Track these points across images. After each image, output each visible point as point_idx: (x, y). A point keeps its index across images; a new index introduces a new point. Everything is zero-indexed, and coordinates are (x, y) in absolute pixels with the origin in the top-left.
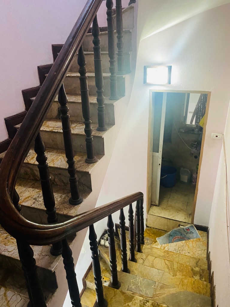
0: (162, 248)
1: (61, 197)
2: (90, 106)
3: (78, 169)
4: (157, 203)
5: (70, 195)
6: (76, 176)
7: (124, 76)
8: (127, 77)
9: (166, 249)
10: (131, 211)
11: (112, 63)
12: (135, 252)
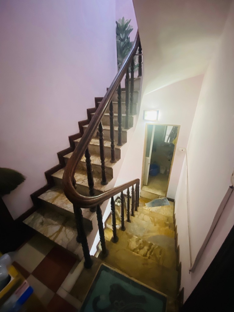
0: (149, 209)
1: (97, 180)
2: (114, 131)
3: (106, 166)
4: (147, 184)
5: (101, 179)
6: (105, 170)
7: (133, 116)
8: (134, 117)
9: (151, 210)
10: (133, 189)
11: (127, 109)
12: (134, 211)
